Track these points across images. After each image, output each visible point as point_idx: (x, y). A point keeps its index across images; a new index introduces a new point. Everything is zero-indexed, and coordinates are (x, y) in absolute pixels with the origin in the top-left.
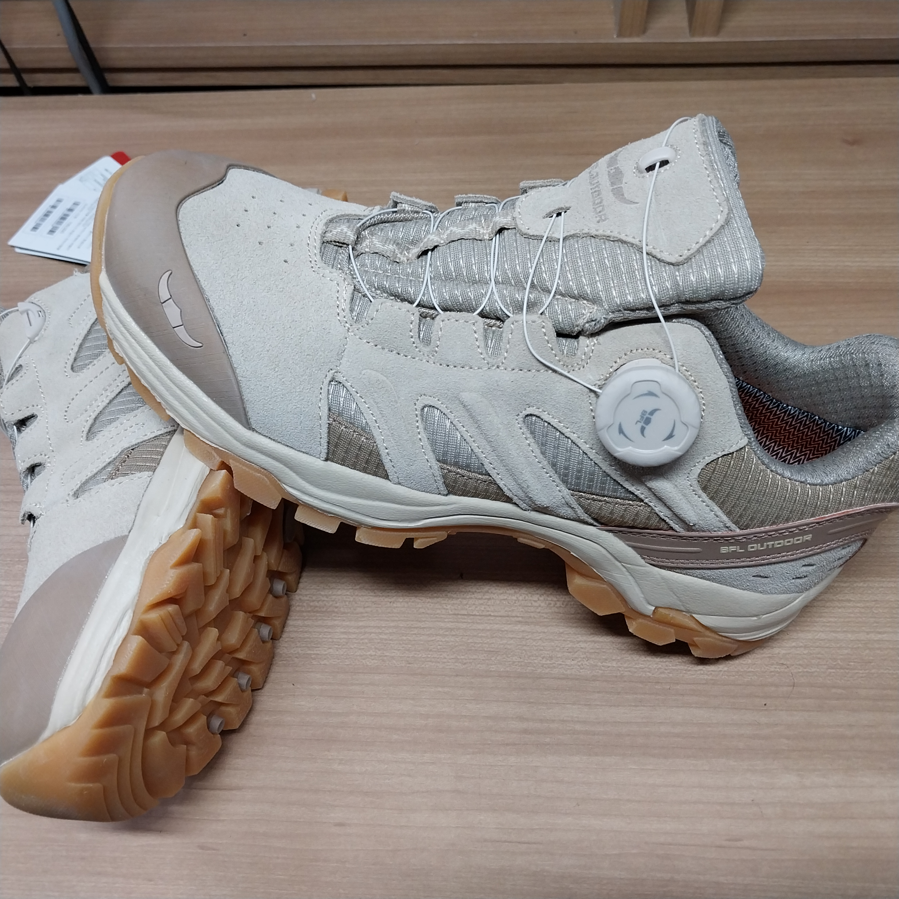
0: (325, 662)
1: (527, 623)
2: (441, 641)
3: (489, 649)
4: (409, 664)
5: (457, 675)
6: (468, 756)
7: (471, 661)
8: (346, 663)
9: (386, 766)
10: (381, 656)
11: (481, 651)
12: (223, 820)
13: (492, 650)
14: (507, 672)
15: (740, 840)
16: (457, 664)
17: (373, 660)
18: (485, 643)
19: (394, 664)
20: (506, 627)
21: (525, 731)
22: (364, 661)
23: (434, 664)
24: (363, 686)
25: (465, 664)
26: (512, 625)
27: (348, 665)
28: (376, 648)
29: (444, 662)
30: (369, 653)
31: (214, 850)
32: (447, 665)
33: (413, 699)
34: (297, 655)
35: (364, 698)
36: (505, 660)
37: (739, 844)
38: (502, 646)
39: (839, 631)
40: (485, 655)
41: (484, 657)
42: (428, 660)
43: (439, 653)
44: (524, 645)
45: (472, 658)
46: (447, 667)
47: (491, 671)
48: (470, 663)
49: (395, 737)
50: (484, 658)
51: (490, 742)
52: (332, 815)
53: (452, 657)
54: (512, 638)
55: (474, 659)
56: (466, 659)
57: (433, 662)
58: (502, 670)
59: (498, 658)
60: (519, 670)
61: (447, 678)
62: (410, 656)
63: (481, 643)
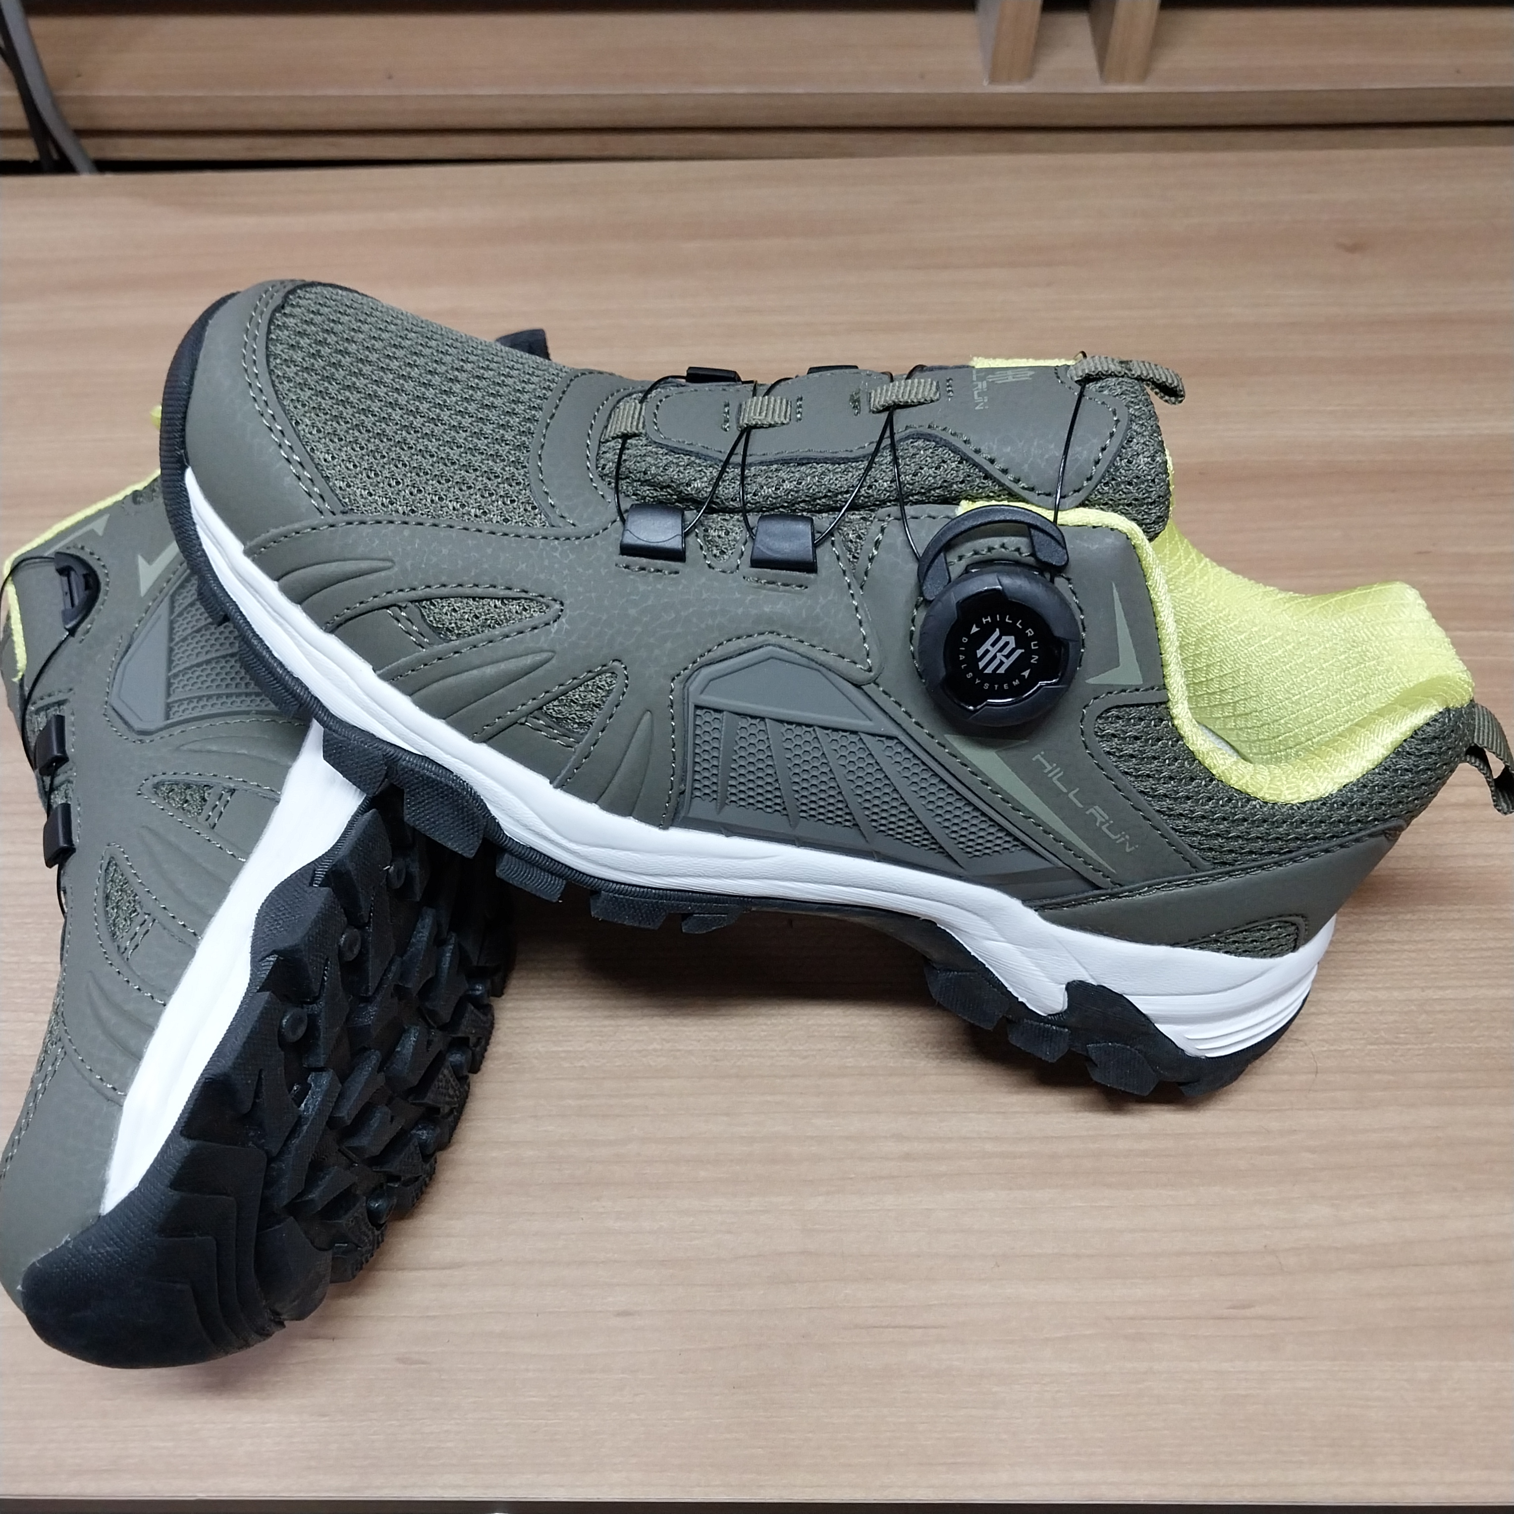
0: (583, 1063)
2: (765, 1024)
3: (841, 1034)
4: (717, 1060)
5: (794, 1076)
6: (821, 1199)
7: (815, 1053)
8: (617, 1064)
9: (692, 1219)
10: (672, 1051)
12: (435, 1317)
15: (1250, 1306)
16: (793, 1059)
17: (658, 1056)
18: (835, 1025)
19: (693, 1063)
21: (907, 1157)
22: (644, 1059)
23: (756, 1059)
24: (646, 1098)
25: (805, 1058)
27: (619, 1066)
28: (664, 1040)
29: (773, 1057)
30: (650, 1047)
31: (423, 1363)
32: (777, 1061)
33: (727, 1115)
34: (536, 1054)
35: (648, 1116)
37: (1248, 1312)
38: (862, 1029)
39: (1379, 988)
42: (746, 1053)
46: (778, 1064)
47: (847, 1067)
48: (813, 1056)
49: (703, 1174)
51: (853, 1176)
52: (610, 1299)
56: (806, 1051)
57: (753, 1057)
58: (864, 1065)
59: (858, 1046)
60: (891, 1064)
61: (778, 1081)
62: (718, 1049)
63: (828, 1025)
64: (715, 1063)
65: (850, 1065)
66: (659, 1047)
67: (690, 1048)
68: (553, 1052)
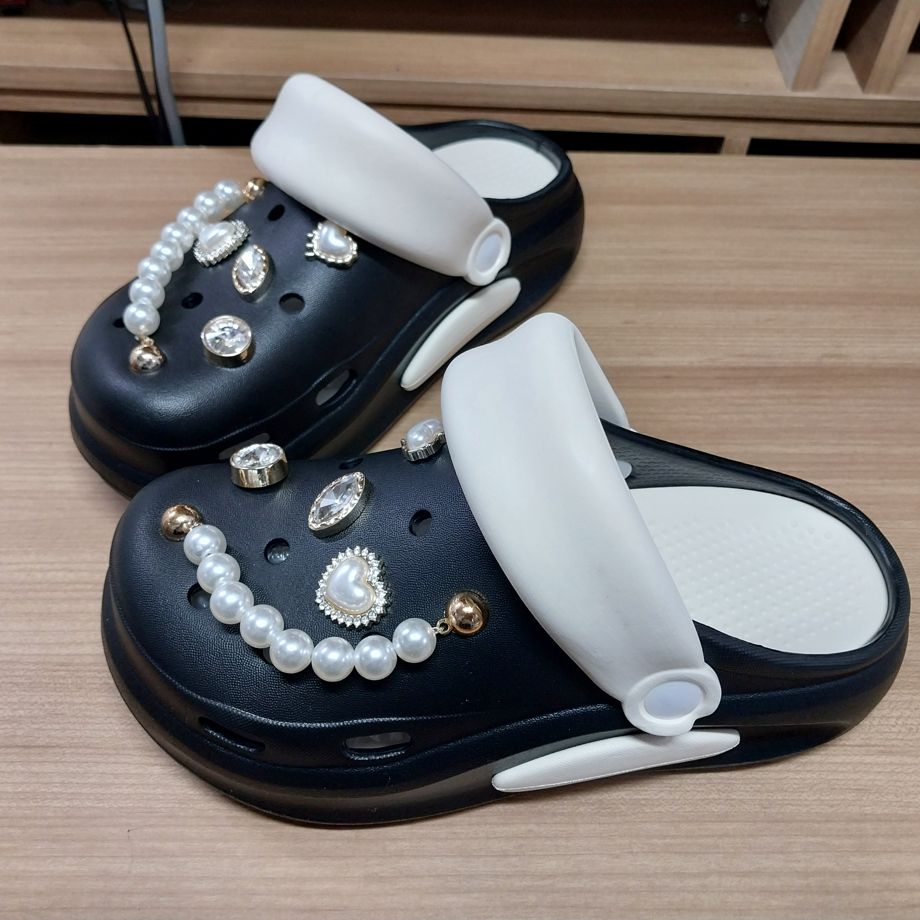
0: (660, 809)
1: (891, 753)
2: (796, 779)
3: (855, 787)
4: (765, 808)
5: (827, 821)
7: (839, 802)
8: (687, 810)
10: (727, 800)
11: (847, 789)
13: (860, 787)
14: (886, 815)
16: (824, 807)
17: (718, 804)
18: (849, 780)
19: (746, 810)
20: (869, 759)
22: (707, 807)
23: (794, 808)
24: (715, 838)
25: (832, 806)
26: (875, 756)
27: (689, 812)
28: (719, 790)
29: (808, 805)
30: (710, 797)
32: (812, 809)
33: (782, 853)
34: (622, 801)
35: (719, 853)
36: (878, 799)
38: (870, 783)
40: (854, 794)
41: (853, 797)
42: (786, 802)
43: (796, 794)
44: (896, 781)
45: (839, 798)
46: (812, 811)
47: (866, 815)
48: (839, 805)
50: (853, 799)
53: (814, 798)
54: (880, 772)
55: (843, 800)
56: (832, 801)
57: (793, 805)
58: (879, 812)
59: (871, 797)
60: (900, 812)
61: (816, 825)
62: (763, 798)
63: (844, 779)
64: (764, 810)
65: (868, 812)
66: (717, 797)
67: (741, 797)
68: (634, 799)
